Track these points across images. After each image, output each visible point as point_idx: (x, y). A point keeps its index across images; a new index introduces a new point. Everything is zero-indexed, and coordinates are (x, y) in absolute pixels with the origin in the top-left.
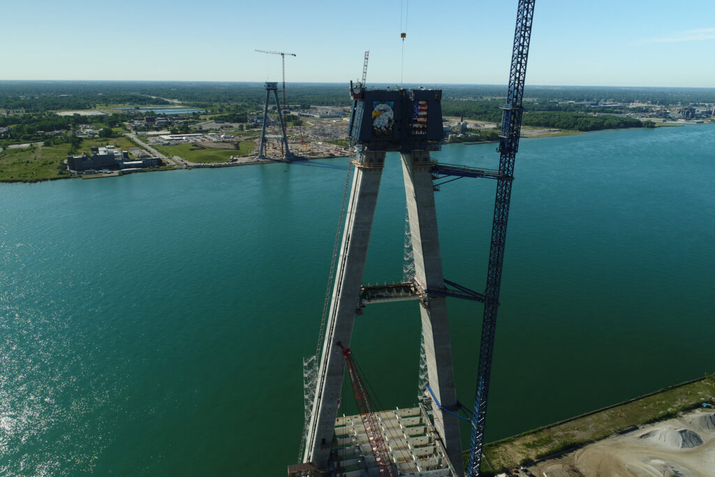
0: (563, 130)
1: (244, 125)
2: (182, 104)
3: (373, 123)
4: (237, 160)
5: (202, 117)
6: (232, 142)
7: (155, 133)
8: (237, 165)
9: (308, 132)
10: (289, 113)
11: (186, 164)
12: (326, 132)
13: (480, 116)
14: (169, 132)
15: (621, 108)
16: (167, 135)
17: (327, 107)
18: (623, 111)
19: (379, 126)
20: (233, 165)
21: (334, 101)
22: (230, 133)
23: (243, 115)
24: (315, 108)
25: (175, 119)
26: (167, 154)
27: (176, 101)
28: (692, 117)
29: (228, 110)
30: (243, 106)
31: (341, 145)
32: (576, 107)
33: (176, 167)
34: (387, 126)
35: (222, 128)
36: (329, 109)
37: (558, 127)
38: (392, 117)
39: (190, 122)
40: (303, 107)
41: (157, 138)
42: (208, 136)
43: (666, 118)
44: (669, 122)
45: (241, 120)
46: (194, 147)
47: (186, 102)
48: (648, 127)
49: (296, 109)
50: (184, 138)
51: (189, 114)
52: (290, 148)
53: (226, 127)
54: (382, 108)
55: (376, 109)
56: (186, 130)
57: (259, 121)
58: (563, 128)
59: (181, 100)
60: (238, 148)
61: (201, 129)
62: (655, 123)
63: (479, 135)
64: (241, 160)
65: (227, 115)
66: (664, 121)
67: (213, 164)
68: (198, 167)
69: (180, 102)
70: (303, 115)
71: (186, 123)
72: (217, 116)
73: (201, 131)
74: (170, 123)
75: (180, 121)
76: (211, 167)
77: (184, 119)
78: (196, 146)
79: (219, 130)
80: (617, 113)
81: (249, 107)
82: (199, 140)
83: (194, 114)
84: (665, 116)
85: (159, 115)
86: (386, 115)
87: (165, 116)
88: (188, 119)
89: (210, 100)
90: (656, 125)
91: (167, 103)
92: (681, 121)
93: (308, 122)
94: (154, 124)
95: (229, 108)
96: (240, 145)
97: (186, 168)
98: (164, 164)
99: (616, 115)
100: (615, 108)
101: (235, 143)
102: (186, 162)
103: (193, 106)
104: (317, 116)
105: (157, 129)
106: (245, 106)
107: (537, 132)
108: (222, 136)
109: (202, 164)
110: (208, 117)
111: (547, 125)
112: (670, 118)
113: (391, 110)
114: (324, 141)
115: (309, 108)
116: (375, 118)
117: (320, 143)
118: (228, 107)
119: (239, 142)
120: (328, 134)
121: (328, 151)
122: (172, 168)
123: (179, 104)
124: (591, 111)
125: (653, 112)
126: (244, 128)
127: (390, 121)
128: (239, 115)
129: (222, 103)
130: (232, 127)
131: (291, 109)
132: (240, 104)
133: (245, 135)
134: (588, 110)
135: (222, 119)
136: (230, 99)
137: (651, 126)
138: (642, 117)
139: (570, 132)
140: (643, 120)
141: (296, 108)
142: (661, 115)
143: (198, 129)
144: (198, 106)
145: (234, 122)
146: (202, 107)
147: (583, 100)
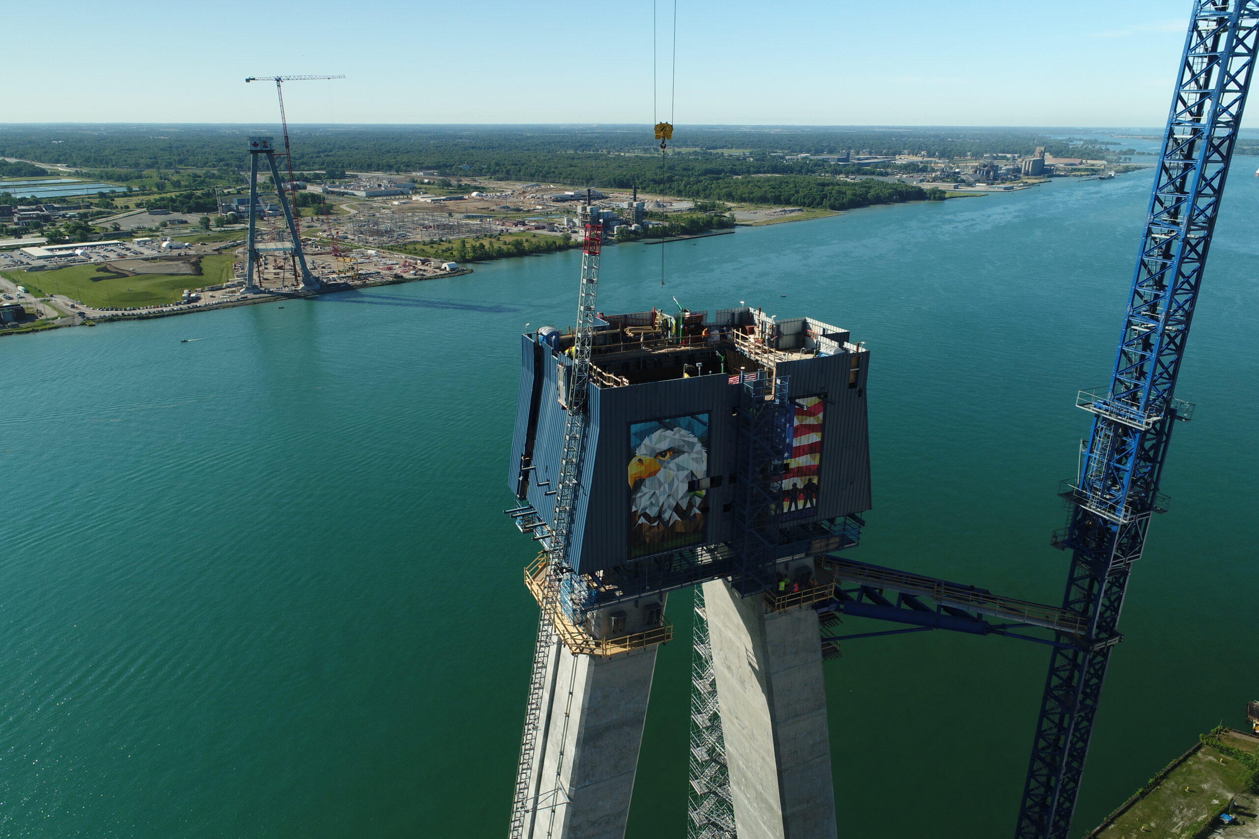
0: (805, 209)
1: (212, 217)
2: (77, 174)
3: (630, 501)
4: (197, 299)
5: (119, 202)
6: (184, 258)
7: (12, 241)
8: (200, 310)
9: (346, 229)
10: (305, 188)
11: (82, 314)
12: (382, 227)
13: (662, 186)
14: (44, 240)
15: (886, 165)
16: (39, 245)
17: (380, 174)
18: (889, 170)
19: (653, 512)
20: (189, 312)
21: (392, 161)
22: (180, 237)
23: (208, 195)
24: (356, 177)
25: (58, 209)
26: (38, 293)
27: (61, 168)
28: (995, 178)
29: (177, 185)
30: (207, 175)
31: (415, 252)
32: (816, 165)
33: (57, 322)
34: (684, 505)
35: (164, 225)
36: (383, 179)
37: (796, 203)
38: (700, 469)
39: (93, 215)
40: (332, 176)
41: (16, 253)
42: (134, 244)
43: (957, 182)
44: (964, 189)
45: (205, 206)
46: (102, 274)
47: (85, 170)
48: (935, 199)
49: (316, 179)
50: (78, 252)
51: (90, 196)
52: (309, 266)
53: (172, 222)
54: (664, 446)
55: (641, 452)
56: (83, 233)
57: (242, 208)
58: (804, 204)
59: (75, 165)
60: (199, 271)
61: (117, 229)
62: (944, 192)
63: (667, 224)
64: (206, 298)
65: (173, 195)
66: (956, 187)
67: (144, 312)
68: (111, 320)
69: (72, 170)
70: (333, 193)
71: (84, 216)
72: (152, 198)
73: (117, 233)
74: (47, 219)
75: (71, 213)
76: (141, 318)
77: (79, 208)
78: (105, 270)
79: (157, 230)
80: (881, 174)
81: (221, 178)
82: (113, 256)
83: (102, 195)
84: (954, 178)
85: (23, 201)
86: (680, 468)
87: (36, 201)
88: (88, 207)
89: (137, 165)
90: (947, 195)
91: (43, 173)
92: (981, 187)
93: (343, 207)
94: (11, 221)
95: (179, 182)
96: (204, 264)
97: (83, 324)
98: (32, 317)
99: (881, 179)
100: (876, 165)
101: (193, 260)
102: (83, 308)
103: (101, 177)
104: (361, 194)
105: (17, 234)
106: (213, 176)
107: (763, 214)
108: (164, 244)
109: (120, 313)
110: (132, 202)
111: (778, 201)
112: (963, 181)
113: (698, 447)
114: (380, 247)
115: (343, 176)
116: (639, 482)
117: (371, 252)
118: (175, 178)
119: (202, 257)
120: (386, 232)
121: (390, 269)
122: (50, 326)
123: (70, 175)
124: (840, 173)
125: (933, 170)
126: (212, 223)
127: (693, 485)
128: (199, 197)
129: (163, 171)
130: (186, 222)
131: (307, 180)
132: (201, 172)
133: (215, 239)
134: (837, 172)
135: (164, 207)
136: (181, 162)
137: (939, 196)
138: (922, 181)
139: (818, 211)
140: (927, 186)
141: (317, 177)
142: (948, 176)
143: (111, 230)
144: (109, 177)
145: (189, 212)
146: (120, 179)
147: (822, 152)
